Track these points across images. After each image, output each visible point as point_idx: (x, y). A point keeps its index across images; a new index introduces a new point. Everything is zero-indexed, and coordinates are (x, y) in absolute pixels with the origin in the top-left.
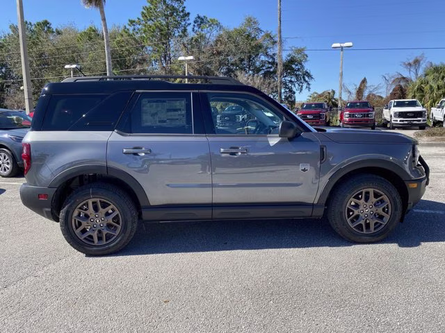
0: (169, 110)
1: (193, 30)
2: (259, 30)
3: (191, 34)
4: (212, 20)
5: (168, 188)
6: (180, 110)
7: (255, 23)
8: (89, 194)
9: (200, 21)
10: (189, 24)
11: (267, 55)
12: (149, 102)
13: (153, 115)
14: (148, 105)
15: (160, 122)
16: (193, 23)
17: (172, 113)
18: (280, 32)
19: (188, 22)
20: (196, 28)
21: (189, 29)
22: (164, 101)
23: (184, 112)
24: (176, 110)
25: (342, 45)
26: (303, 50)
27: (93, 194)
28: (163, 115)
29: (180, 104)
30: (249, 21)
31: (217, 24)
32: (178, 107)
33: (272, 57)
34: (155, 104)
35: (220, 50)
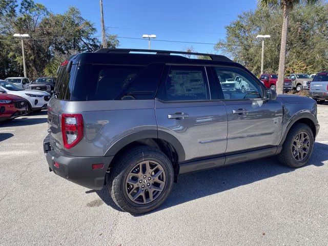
0: (192, 81)
1: (21, 11)
2: (81, 18)
3: (19, 15)
4: (39, 5)
5: (200, 144)
6: (199, 80)
7: (77, 12)
8: (142, 158)
9: (27, 4)
10: (17, 6)
11: (88, 39)
12: (177, 74)
13: (182, 85)
14: (177, 76)
15: (187, 90)
16: (20, 6)
17: (194, 83)
18: (103, 22)
19: (16, 4)
20: (23, 10)
21: (17, 10)
22: (188, 74)
23: (202, 82)
24: (197, 81)
25: (149, 36)
26: (115, 37)
27: (145, 157)
28: (188, 85)
29: (198, 75)
30: (73, 10)
31: (44, 9)
32: (198, 78)
33: (93, 40)
34: (181, 75)
35: (49, 31)
